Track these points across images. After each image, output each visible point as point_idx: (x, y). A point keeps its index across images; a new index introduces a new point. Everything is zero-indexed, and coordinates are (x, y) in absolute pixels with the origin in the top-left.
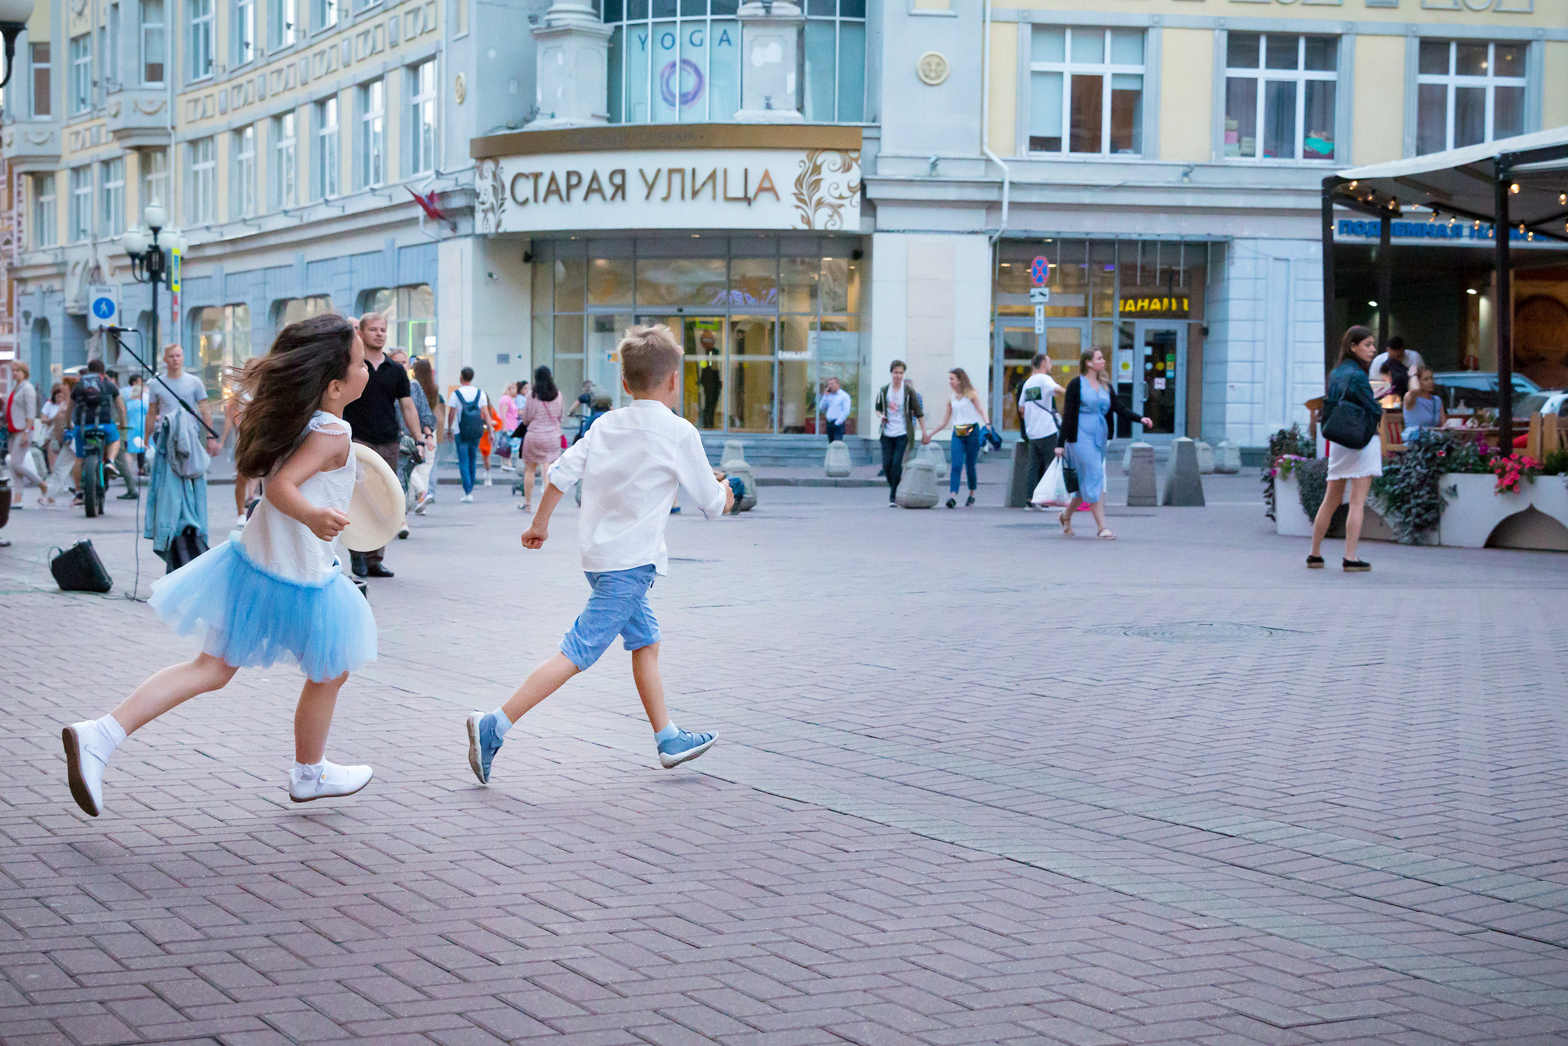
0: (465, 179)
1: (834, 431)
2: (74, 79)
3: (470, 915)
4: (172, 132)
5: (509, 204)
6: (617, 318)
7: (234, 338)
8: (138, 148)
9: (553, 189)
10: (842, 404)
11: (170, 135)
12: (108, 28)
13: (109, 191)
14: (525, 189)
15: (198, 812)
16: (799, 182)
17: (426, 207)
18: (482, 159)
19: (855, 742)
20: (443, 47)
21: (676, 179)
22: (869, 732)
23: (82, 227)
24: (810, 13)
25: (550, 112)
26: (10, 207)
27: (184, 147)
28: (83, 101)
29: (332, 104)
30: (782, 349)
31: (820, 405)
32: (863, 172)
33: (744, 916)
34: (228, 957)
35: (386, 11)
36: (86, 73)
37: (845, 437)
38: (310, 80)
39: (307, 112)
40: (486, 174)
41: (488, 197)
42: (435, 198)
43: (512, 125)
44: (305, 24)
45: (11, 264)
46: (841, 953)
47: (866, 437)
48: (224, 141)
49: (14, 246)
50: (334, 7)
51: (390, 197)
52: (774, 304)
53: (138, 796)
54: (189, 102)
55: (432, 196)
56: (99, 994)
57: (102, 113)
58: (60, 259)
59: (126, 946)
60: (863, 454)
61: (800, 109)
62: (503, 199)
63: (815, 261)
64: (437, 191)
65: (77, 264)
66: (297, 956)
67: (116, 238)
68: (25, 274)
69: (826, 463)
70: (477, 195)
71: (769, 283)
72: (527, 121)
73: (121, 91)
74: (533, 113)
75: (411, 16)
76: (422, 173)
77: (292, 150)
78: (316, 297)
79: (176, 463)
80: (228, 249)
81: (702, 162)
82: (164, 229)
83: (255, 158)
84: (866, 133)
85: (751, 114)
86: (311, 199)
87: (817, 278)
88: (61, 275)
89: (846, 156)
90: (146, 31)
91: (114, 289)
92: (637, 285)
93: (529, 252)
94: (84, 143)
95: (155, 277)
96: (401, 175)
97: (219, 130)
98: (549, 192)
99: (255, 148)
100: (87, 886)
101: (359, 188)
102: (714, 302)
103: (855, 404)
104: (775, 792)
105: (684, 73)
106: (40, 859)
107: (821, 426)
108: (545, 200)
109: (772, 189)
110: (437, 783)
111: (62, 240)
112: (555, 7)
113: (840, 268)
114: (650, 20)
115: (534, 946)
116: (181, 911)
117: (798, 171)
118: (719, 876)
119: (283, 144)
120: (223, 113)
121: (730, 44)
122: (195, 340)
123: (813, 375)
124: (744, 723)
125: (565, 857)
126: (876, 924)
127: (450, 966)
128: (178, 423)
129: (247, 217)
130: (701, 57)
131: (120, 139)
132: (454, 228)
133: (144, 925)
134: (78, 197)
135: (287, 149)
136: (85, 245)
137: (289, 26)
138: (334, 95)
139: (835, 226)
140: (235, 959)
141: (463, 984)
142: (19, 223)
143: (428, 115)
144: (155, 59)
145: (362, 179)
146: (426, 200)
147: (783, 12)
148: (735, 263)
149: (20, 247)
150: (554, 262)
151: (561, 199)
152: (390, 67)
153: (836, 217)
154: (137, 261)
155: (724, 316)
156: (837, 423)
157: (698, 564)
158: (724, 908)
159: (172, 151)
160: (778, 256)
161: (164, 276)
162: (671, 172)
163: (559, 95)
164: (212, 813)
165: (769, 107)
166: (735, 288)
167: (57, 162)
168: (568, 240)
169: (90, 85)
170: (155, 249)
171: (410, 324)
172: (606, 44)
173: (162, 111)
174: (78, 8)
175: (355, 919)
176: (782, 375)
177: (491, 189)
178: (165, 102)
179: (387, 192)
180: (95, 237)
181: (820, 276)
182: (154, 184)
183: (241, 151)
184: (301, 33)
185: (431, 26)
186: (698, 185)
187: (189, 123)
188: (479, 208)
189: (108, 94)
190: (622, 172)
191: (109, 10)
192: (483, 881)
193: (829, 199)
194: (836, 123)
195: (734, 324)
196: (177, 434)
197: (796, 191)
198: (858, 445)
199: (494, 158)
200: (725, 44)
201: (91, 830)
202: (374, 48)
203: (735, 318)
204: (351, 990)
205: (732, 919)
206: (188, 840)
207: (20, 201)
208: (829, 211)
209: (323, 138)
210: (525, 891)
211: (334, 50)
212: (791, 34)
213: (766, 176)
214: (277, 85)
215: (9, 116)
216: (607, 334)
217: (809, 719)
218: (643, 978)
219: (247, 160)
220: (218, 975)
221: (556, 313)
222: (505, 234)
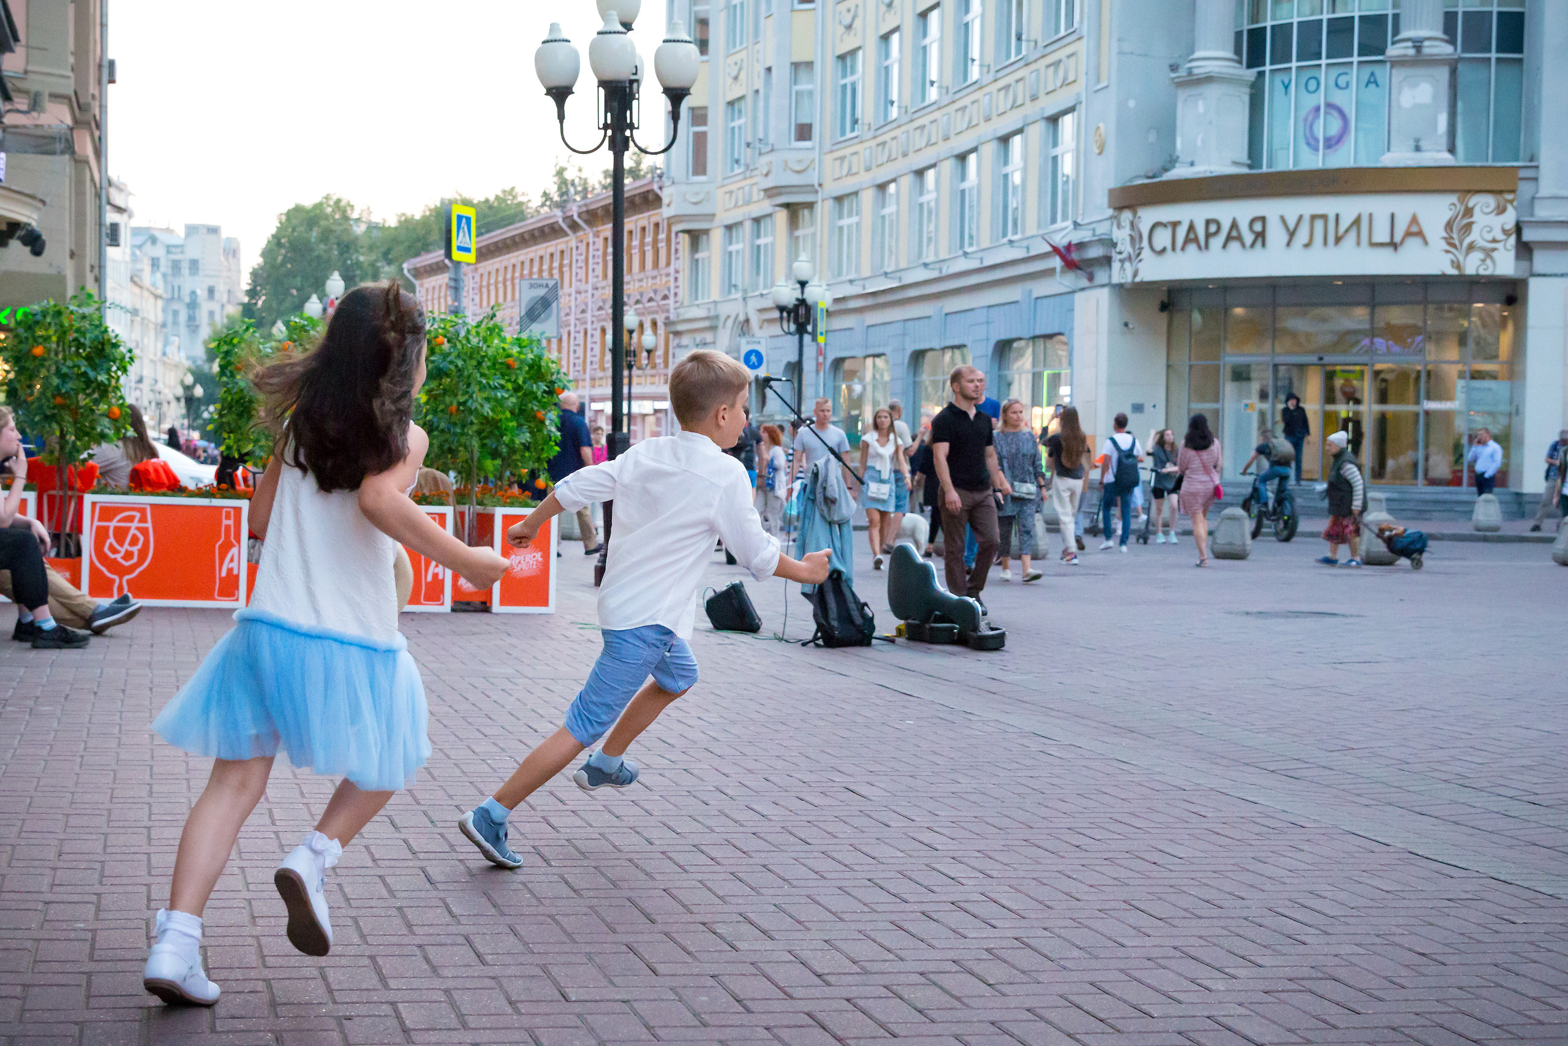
0: (1102, 229)
1: (1483, 484)
2: (729, 141)
3: (1121, 965)
4: (819, 189)
5: (1146, 253)
6: (1253, 367)
7: (875, 387)
8: (787, 206)
9: (1191, 237)
10: (1492, 456)
11: (817, 192)
12: (761, 92)
13: (759, 247)
14: (1162, 238)
15: (851, 848)
16: (1449, 226)
17: (1063, 257)
18: (1120, 209)
19: (1517, 808)
20: (1084, 99)
21: (1319, 225)
22: (1532, 798)
23: (733, 282)
24: (1464, 50)
25: (1189, 160)
26: (668, 264)
27: (831, 202)
28: (737, 161)
29: (972, 158)
30: (1429, 398)
31: (1468, 456)
32: (1519, 214)
33: (1406, 984)
34: (885, 992)
35: (1027, 65)
36: (740, 134)
37: (1496, 490)
38: (952, 135)
39: (948, 167)
40: (1123, 224)
41: (1125, 247)
42: (1073, 249)
43: (1150, 174)
44: (948, 81)
45: (667, 318)
46: (1512, 1029)
47: (1518, 490)
48: (868, 197)
49: (671, 301)
50: (977, 63)
51: (1028, 248)
52: (1421, 351)
53: (794, 830)
54: (836, 159)
55: (1069, 247)
56: (767, 1020)
57: (754, 173)
58: (712, 313)
59: (789, 974)
60: (1515, 508)
61: (1452, 150)
62: (1141, 249)
63: (1465, 307)
64: (1074, 242)
65: (729, 317)
66: (952, 996)
67: (765, 292)
68: (680, 327)
69: (1474, 517)
70: (1115, 245)
71: (1415, 330)
72: (1166, 170)
73: (772, 150)
74: (1172, 161)
75: (1052, 69)
76: (1059, 224)
77: (933, 204)
78: (953, 347)
79: (825, 509)
80: (870, 302)
81: (1346, 207)
82: (810, 283)
83: (898, 211)
84: (1522, 174)
85: (1399, 157)
86: (950, 253)
87: (1466, 324)
88: (713, 328)
89: (1499, 197)
90: (797, 92)
91: (763, 341)
92: (1276, 333)
93: (1166, 300)
94: (736, 202)
95: (801, 330)
96: (1039, 226)
97: (864, 186)
98: (1187, 241)
99: (898, 203)
100: (750, 915)
101: (998, 240)
102: (1355, 350)
103: (1507, 455)
104: (1434, 857)
105: (1329, 117)
106: (705, 886)
107: (1470, 478)
108: (1183, 249)
109: (1420, 234)
110: (1082, 831)
111: (715, 295)
112: (1197, 55)
113: (1491, 315)
114: (1294, 64)
115: (1187, 1000)
116: (839, 944)
117: (1447, 215)
118: (1377, 940)
119: (924, 199)
120: (868, 169)
121: (1377, 85)
122: (836, 389)
123: (1460, 425)
124: (1396, 784)
125: (1215, 912)
126: (1550, 1000)
127: (1102, 1016)
128: (827, 470)
129: (889, 270)
130: (1347, 100)
131: (770, 197)
132: (1091, 278)
133: (805, 955)
134: (730, 253)
135: (928, 203)
136: (736, 299)
137: (932, 83)
138: (974, 150)
139: (1486, 270)
140: (891, 995)
141: (1117, 1035)
142: (676, 279)
143: (1067, 166)
144: (805, 120)
145: (1000, 231)
146: (1063, 250)
147: (1435, 51)
148: (1379, 311)
149: (676, 302)
150: (1191, 311)
151: (1200, 247)
152: (1030, 120)
153: (1488, 262)
154: (785, 314)
155: (1366, 365)
156: (1487, 475)
157: (1343, 619)
158: (1384, 974)
159: (818, 208)
160: (1425, 302)
161: (809, 328)
162: (1314, 218)
163: (1199, 143)
164: (864, 850)
165: (1418, 149)
166: (1378, 336)
167: (712, 221)
168: (1206, 288)
169: (743, 145)
170: (802, 302)
171: (1046, 374)
172: (1248, 90)
173: (810, 169)
174: (734, 73)
175: (1005, 962)
176: (1427, 426)
177: (1128, 239)
178: (813, 161)
179: (1025, 243)
180: (745, 291)
181: (1470, 322)
182: (801, 240)
183: (883, 207)
184: (945, 90)
185: (1071, 78)
186: (1342, 229)
187: (835, 180)
188: (1116, 257)
189: (760, 154)
190: (1263, 219)
191: (763, 73)
192: (1133, 932)
193: (1482, 243)
194: (1490, 163)
195: (1377, 373)
196: (825, 480)
197: (1445, 235)
198: (1508, 498)
199: (1132, 207)
200: (1372, 86)
201: (751, 861)
202: (1014, 101)
203: (1378, 367)
204: (1006, 1032)
205: (1393, 986)
206: (842, 876)
207: (677, 259)
208: (1481, 255)
209: (963, 192)
210: (1176, 944)
211: (975, 105)
212: (1443, 74)
213: (1414, 220)
214: (920, 141)
215: (668, 178)
216: (1244, 384)
217: (1466, 782)
218: (1301, 1040)
219: (890, 215)
220: (877, 1008)
221: (1193, 362)
222: (1142, 283)
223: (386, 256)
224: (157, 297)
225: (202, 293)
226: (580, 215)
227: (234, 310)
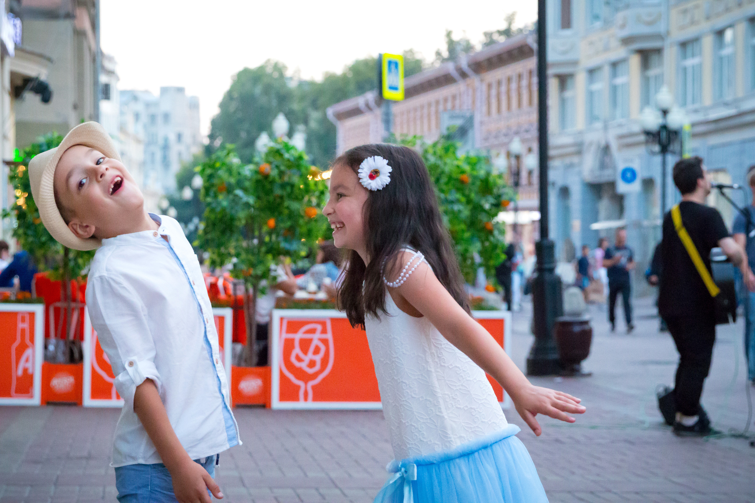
8: (640, 51)
11: (664, 39)
13: (616, 86)
23: (596, 114)
27: (676, 47)
28: (597, 17)
57: (612, 26)
58: (578, 141)
65: (591, 144)
73: (627, 7)
88: (579, 153)
91: (635, 161)
94: (597, 50)
95: (664, 150)
97: (704, 33)
99: (733, 46)
111: (580, 125)
120: (708, 19)
129: (728, 100)
131: (626, 44)
134: (592, 92)
136: (598, 129)
154: (650, 138)
159: (666, 52)
167: (577, 66)
169: (602, 4)
170: (664, 127)
173: (659, 21)
178: (660, 14)
180: (605, 121)
187: (680, 29)
189: (617, 10)
219: (727, 55)
223: (315, 105)
224: (138, 141)
225: (172, 137)
226: (469, 66)
227: (197, 150)
